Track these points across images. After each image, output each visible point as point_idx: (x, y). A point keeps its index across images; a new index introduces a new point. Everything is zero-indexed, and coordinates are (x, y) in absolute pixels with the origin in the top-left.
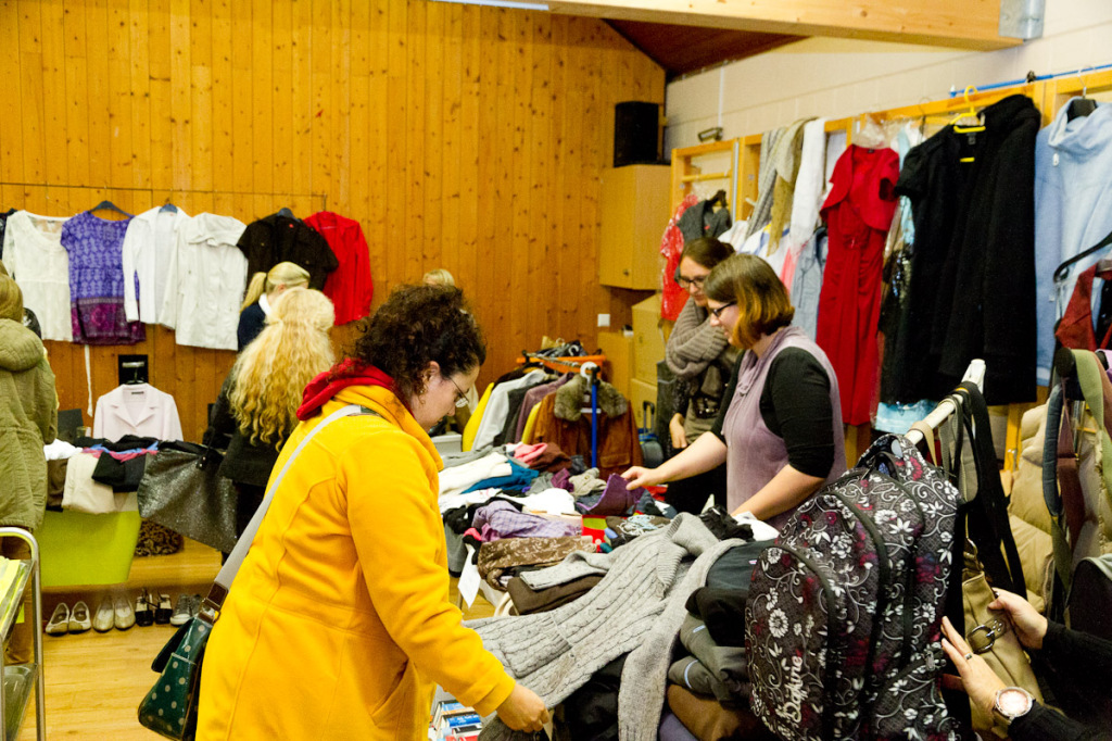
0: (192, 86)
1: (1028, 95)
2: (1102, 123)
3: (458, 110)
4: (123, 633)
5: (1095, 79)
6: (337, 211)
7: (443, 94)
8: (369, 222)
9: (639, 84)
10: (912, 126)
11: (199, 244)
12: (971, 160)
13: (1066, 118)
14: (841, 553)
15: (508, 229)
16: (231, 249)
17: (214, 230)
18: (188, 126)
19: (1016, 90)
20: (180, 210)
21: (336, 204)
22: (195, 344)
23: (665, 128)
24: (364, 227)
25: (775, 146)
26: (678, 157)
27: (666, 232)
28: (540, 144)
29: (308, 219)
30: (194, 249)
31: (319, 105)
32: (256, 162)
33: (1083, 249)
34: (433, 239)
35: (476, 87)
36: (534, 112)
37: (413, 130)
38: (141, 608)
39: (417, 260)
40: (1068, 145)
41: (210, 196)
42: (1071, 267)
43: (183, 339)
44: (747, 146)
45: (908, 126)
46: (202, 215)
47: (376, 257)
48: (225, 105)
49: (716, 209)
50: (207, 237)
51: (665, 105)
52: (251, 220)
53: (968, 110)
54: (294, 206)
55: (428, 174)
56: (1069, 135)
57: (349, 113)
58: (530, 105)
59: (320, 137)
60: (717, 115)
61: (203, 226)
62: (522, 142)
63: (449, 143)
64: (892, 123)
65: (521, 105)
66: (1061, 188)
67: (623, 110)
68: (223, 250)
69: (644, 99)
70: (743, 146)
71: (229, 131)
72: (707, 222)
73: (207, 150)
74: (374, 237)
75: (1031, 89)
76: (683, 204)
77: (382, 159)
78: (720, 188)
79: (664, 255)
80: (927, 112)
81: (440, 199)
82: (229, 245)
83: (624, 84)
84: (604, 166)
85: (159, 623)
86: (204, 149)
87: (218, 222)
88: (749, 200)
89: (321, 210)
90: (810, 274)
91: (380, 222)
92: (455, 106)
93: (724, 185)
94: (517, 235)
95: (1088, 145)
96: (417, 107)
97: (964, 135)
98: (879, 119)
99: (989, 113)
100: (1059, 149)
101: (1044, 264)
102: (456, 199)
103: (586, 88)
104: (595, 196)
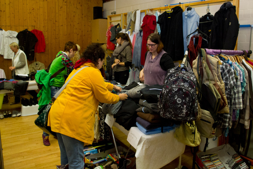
0: (5, 4)
1: (180, 6)
2: (193, 11)
3: (62, 8)
4: (2, 120)
5: (191, 4)
6: (37, 29)
7: (59, 5)
8: (44, 31)
9: (98, 3)
10: (158, 12)
11: (8, 37)
12: (170, 17)
13: (187, 11)
14: (187, 86)
15: (73, 32)
16: (15, 38)
17: (11, 34)
18: (5, 12)
19: (178, 5)
20: (3, 30)
21: (37, 28)
22: (8, 58)
23: (103, 12)
24: (43, 32)
25: (130, 15)
26: (109, 17)
27: (107, 32)
28: (79, 15)
29: (31, 31)
30: (7, 38)
31: (33, 7)
32: (20, 19)
33: (191, 33)
34: (58, 35)
35: (65, 4)
36: (77, 9)
37: (53, 12)
38: (5, 114)
39: (54, 39)
40: (188, 15)
41: (10, 27)
42: (189, 36)
43: (5, 57)
44: (124, 15)
45: (157, 11)
46: (8, 31)
47: (46, 39)
48: (12, 8)
49: (118, 27)
50: (9, 36)
51: (103, 7)
52: (19, 32)
53: (169, 9)
54: (28, 28)
55: (56, 21)
56: (188, 13)
57: (39, 9)
58: (76, 7)
59: (33, 14)
60: (114, 9)
61: (9, 33)
62: (75, 15)
63: (60, 15)
64: (154, 11)
65: (75, 7)
66: (187, 23)
67: (95, 8)
68: (13, 38)
69: (99, 6)
70: (123, 15)
71: (14, 13)
72: (116, 29)
73: (9, 17)
74: (45, 34)
75: (180, 5)
76: (110, 26)
77: (46, 18)
78: (118, 23)
79: (107, 36)
80: (161, 9)
81: (59, 26)
82: (14, 37)
83: (95, 3)
84: (92, 19)
85: (9, 117)
86: (8, 17)
87: (12, 32)
88: (125, 25)
89: (34, 29)
90: (139, 39)
91: (46, 31)
92: (61, 7)
93: (119, 22)
94: (75, 33)
95: (191, 15)
96: (53, 8)
97: (168, 13)
98: (152, 10)
99: (173, 9)
100: (187, 16)
101: (185, 36)
102: (62, 26)
103: (87, 4)
104: (90, 25)
